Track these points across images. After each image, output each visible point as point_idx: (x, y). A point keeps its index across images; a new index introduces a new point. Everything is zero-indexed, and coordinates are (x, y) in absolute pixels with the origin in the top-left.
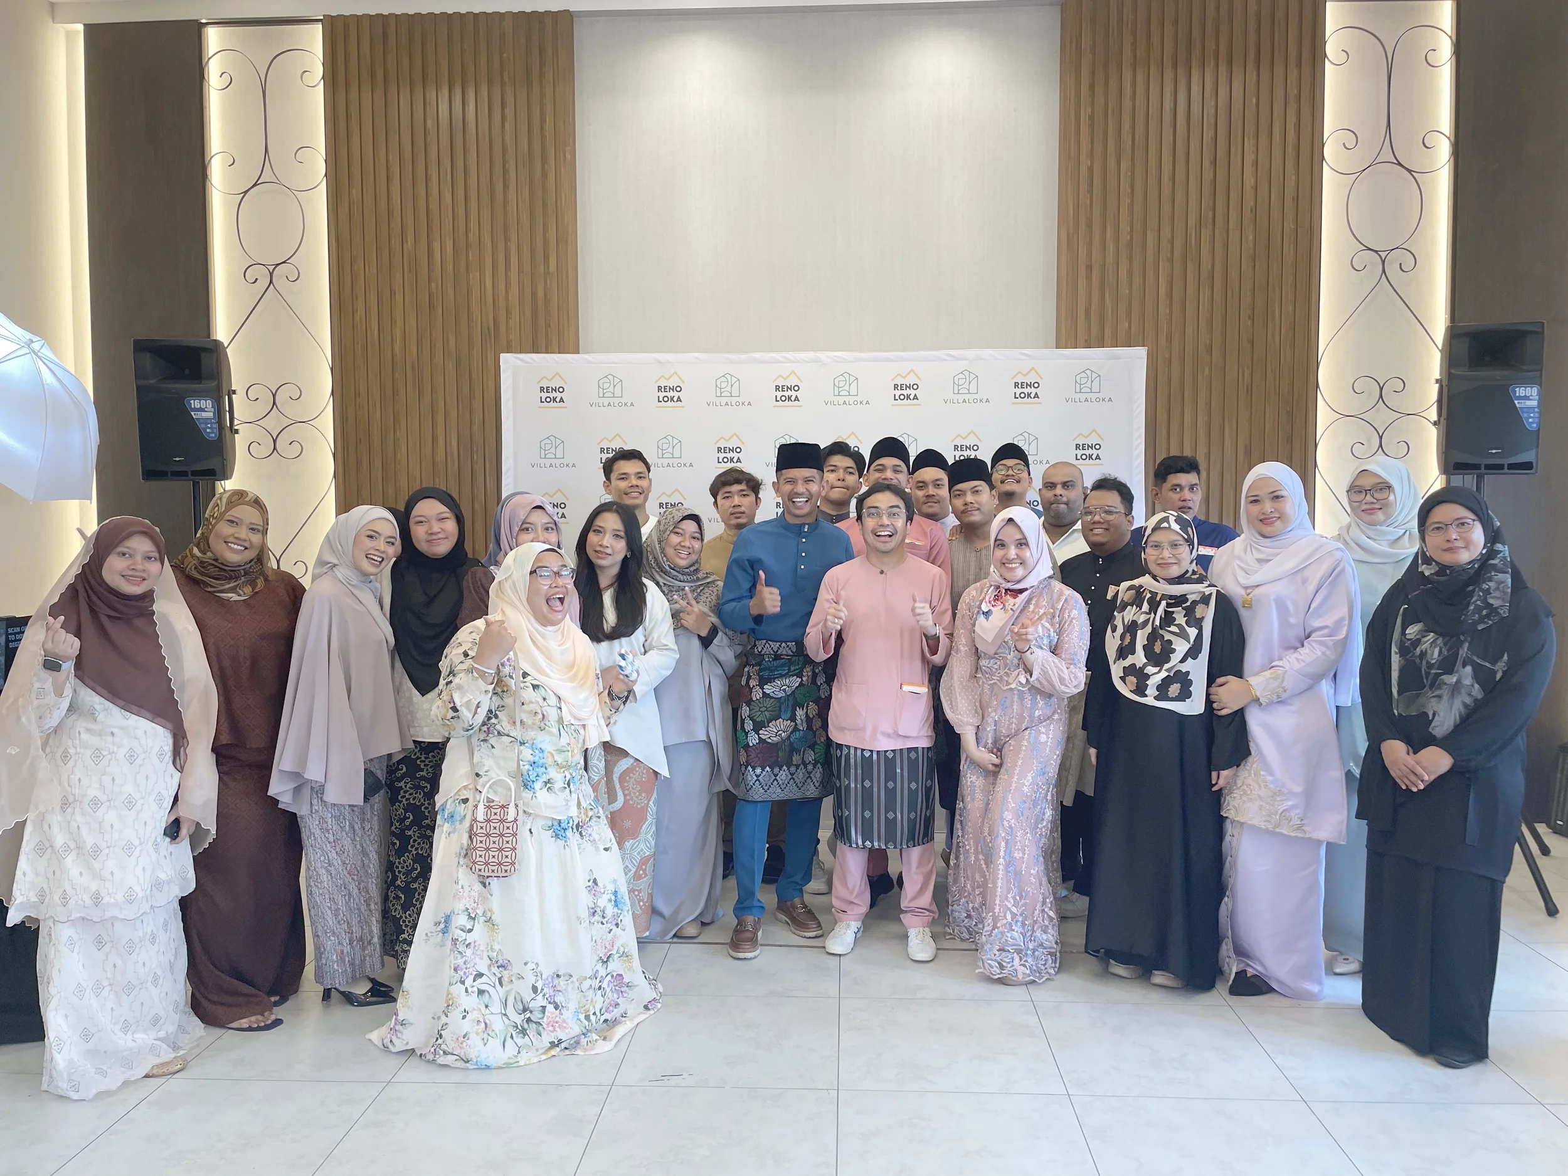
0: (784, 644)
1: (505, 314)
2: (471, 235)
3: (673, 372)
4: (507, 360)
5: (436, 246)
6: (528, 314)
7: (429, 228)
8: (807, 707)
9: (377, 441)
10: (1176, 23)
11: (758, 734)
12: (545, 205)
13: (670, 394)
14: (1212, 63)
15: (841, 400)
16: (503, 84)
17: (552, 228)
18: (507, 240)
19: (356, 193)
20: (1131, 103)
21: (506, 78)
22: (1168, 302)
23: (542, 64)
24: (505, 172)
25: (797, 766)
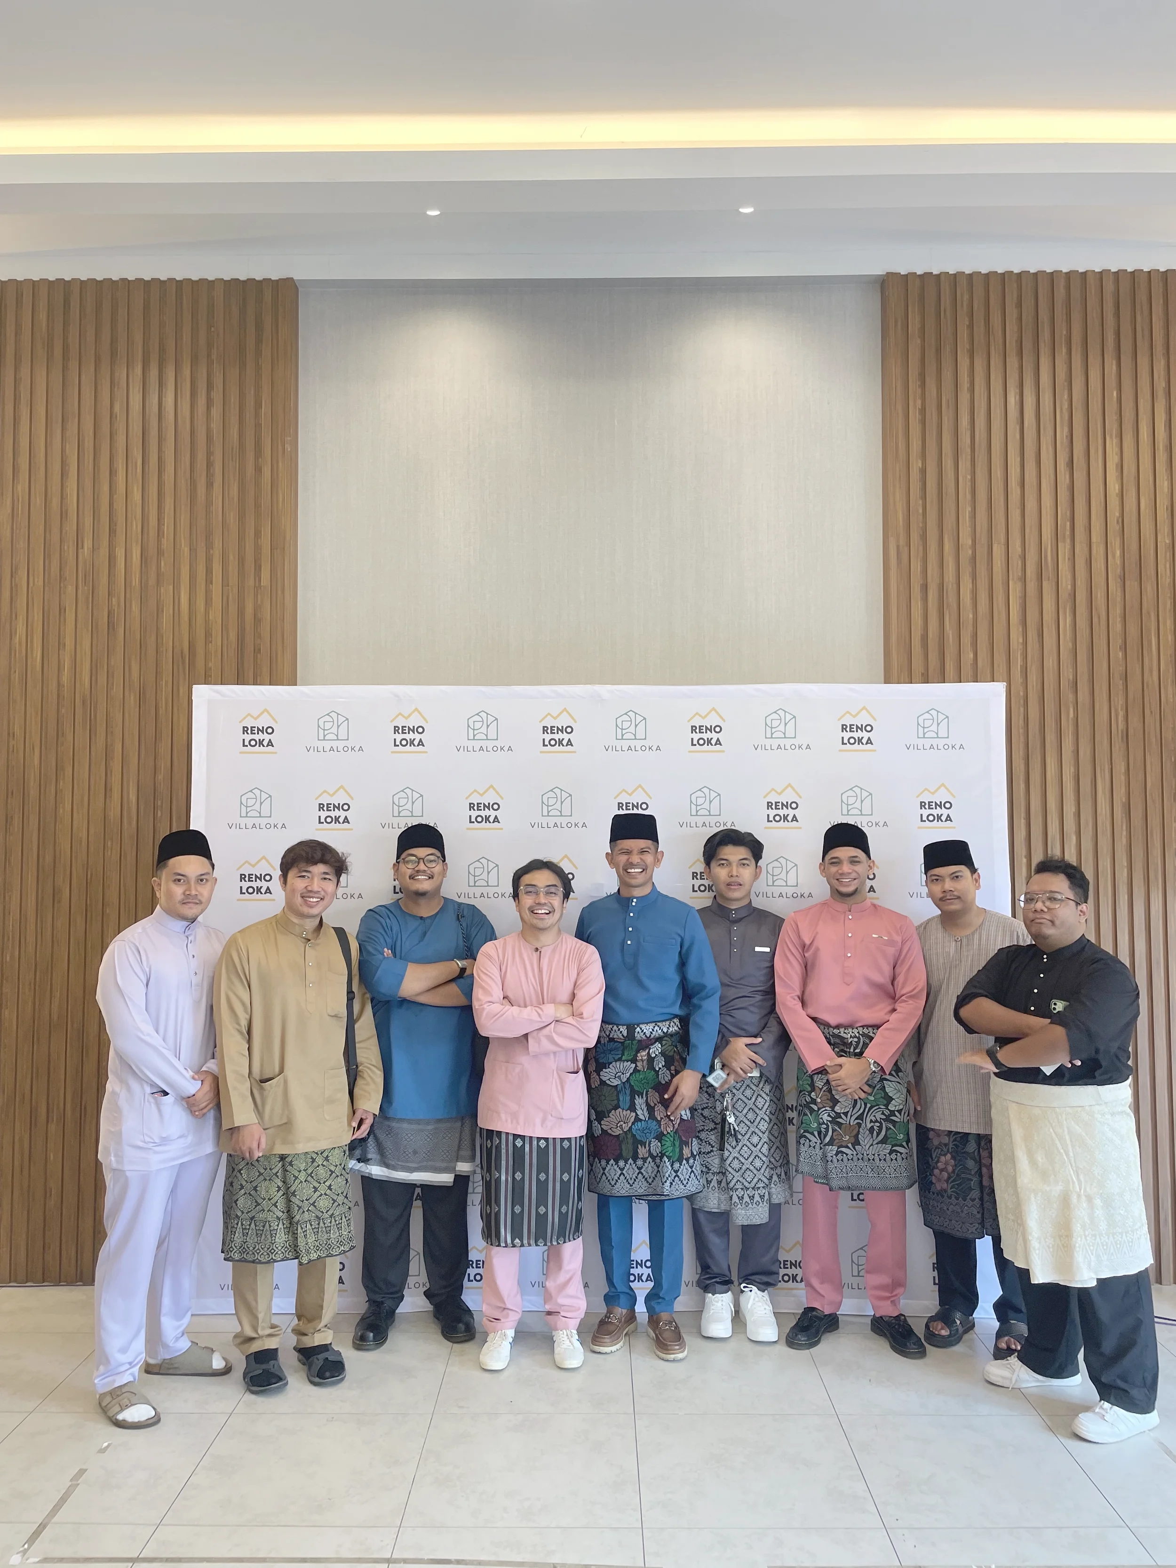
0: (615, 1027)
1: (203, 635)
2: (164, 541)
3: (414, 708)
4: (201, 693)
5: (120, 553)
6: (233, 636)
7: (112, 532)
8: (647, 1094)
9: (33, 792)
10: (1019, 305)
11: (601, 1125)
12: (257, 506)
13: (410, 736)
14: (1064, 350)
15: (625, 744)
16: (210, 363)
17: (266, 532)
18: (209, 546)
19: (22, 488)
20: (969, 395)
21: (214, 357)
22: (1021, 629)
23: (259, 340)
24: (209, 464)
25: (644, 1160)
